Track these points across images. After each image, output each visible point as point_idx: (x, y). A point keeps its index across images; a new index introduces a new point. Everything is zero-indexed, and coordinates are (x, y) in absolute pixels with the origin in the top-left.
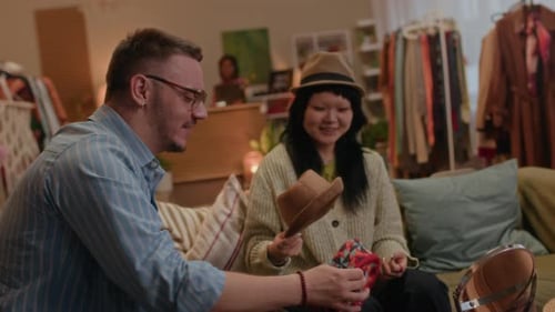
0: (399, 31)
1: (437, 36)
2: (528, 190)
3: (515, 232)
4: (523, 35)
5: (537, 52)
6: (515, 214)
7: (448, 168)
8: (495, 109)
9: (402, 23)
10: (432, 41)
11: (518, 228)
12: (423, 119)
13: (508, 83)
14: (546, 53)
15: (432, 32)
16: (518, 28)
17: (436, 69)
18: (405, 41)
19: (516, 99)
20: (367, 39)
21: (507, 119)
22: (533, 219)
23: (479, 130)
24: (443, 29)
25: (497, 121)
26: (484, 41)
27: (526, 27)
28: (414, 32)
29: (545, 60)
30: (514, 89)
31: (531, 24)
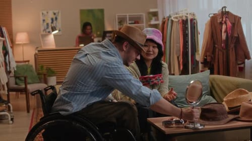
0: (170, 17)
1: (187, 20)
2: (213, 82)
3: (207, 96)
4: (221, 23)
5: (226, 31)
6: (207, 89)
7: (189, 74)
8: (208, 54)
9: (172, 12)
10: (184, 22)
11: (208, 95)
12: (178, 58)
13: (214, 43)
14: (230, 32)
15: (184, 18)
16: (219, 20)
17: (185, 36)
18: (172, 21)
19: (217, 50)
20: (154, 18)
21: (213, 59)
22: (214, 92)
23: (201, 63)
24: (190, 17)
25: (209, 59)
26: (206, 25)
27: (222, 20)
28: (176, 18)
29: (229, 35)
30: (216, 46)
31: (224, 19)
